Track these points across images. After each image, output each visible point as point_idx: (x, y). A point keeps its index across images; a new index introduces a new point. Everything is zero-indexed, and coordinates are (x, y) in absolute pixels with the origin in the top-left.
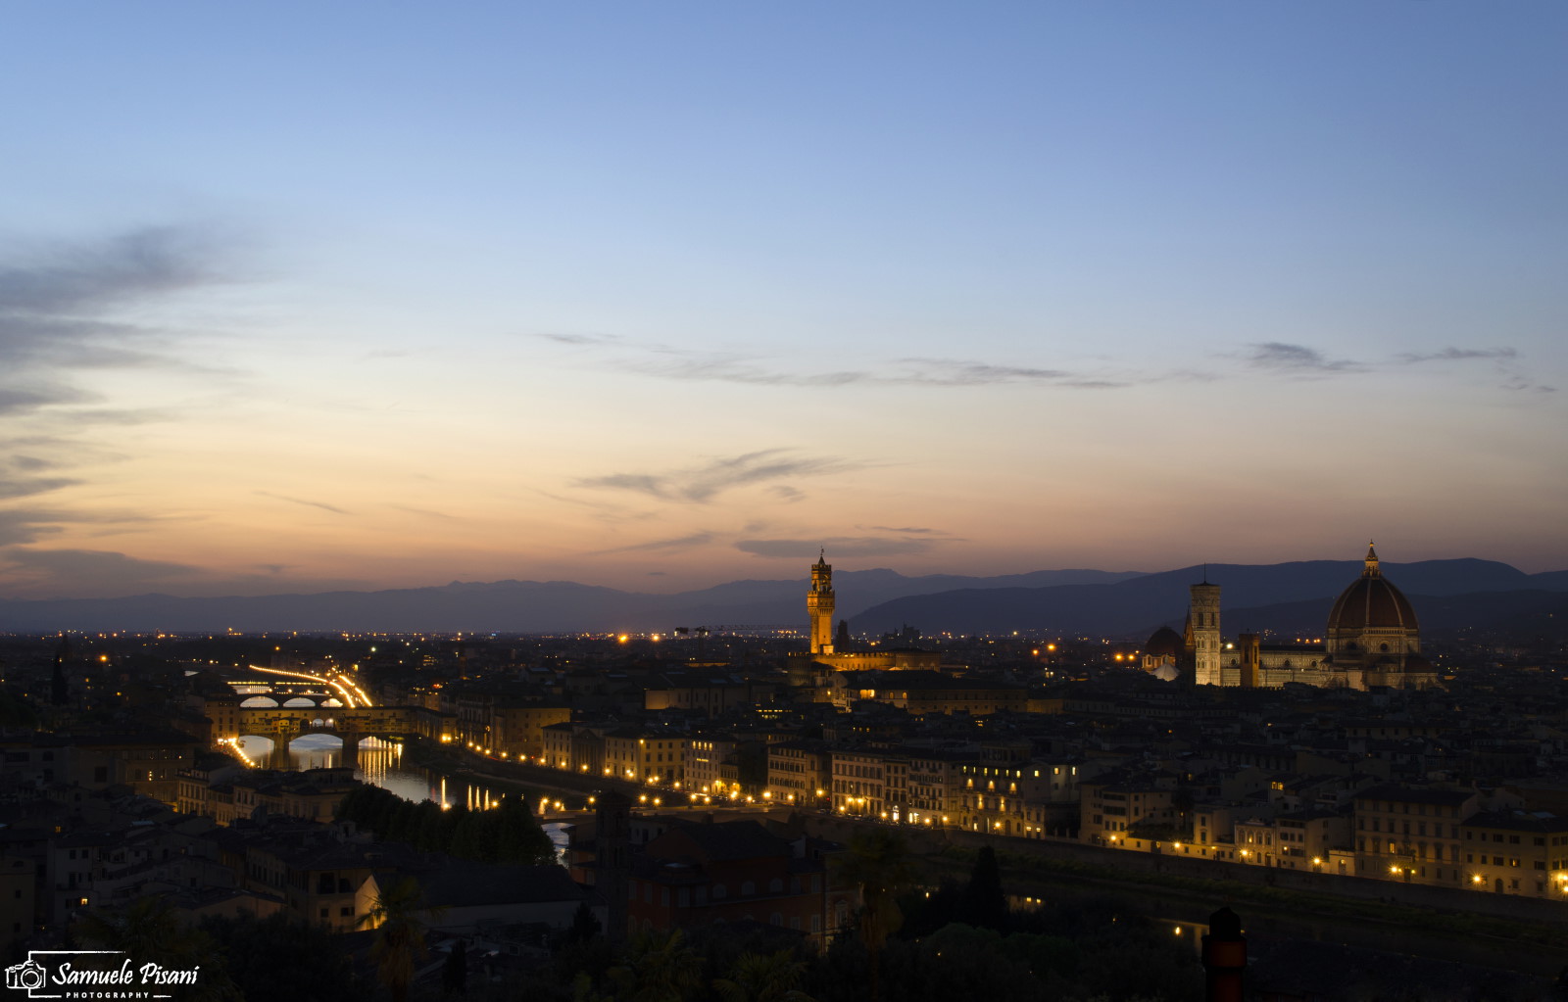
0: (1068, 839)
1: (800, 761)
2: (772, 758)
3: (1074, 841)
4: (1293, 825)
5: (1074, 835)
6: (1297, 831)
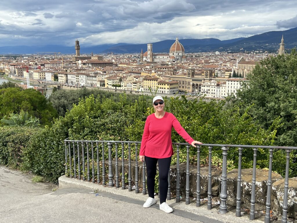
0: (103, 87)
1: (63, 75)
2: (59, 75)
3: (104, 87)
4: (135, 84)
5: (104, 86)
6: (136, 85)
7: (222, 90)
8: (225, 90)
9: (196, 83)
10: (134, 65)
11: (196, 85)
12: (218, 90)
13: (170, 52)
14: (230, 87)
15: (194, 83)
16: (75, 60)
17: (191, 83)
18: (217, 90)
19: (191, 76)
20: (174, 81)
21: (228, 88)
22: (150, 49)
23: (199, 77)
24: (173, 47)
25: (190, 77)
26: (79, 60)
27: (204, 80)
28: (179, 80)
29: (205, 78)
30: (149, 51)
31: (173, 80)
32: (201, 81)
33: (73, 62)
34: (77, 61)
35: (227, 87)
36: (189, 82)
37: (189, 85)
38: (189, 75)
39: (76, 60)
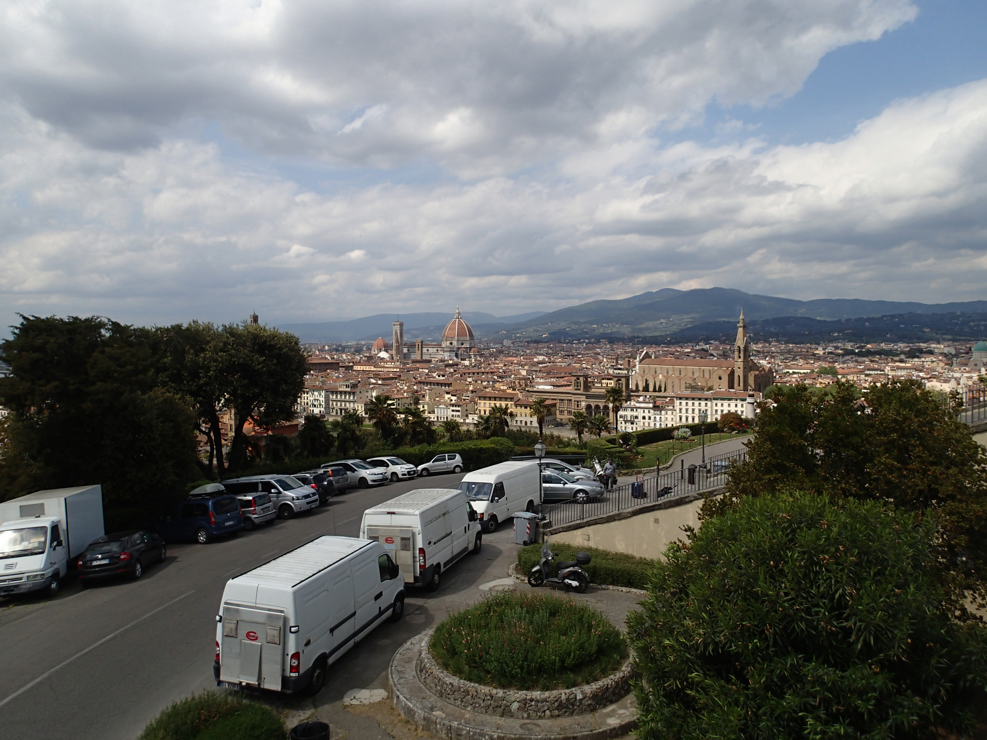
6: (457, 408)
7: (666, 416)
8: (673, 416)
9: (595, 404)
11: (595, 407)
12: (658, 417)
13: (444, 339)
14: (684, 411)
15: (592, 404)
17: (583, 404)
18: (655, 417)
19: (582, 388)
21: (680, 412)
22: (398, 331)
24: (450, 329)
25: (580, 390)
35: (678, 411)
36: (578, 402)
37: (578, 407)
38: (578, 386)
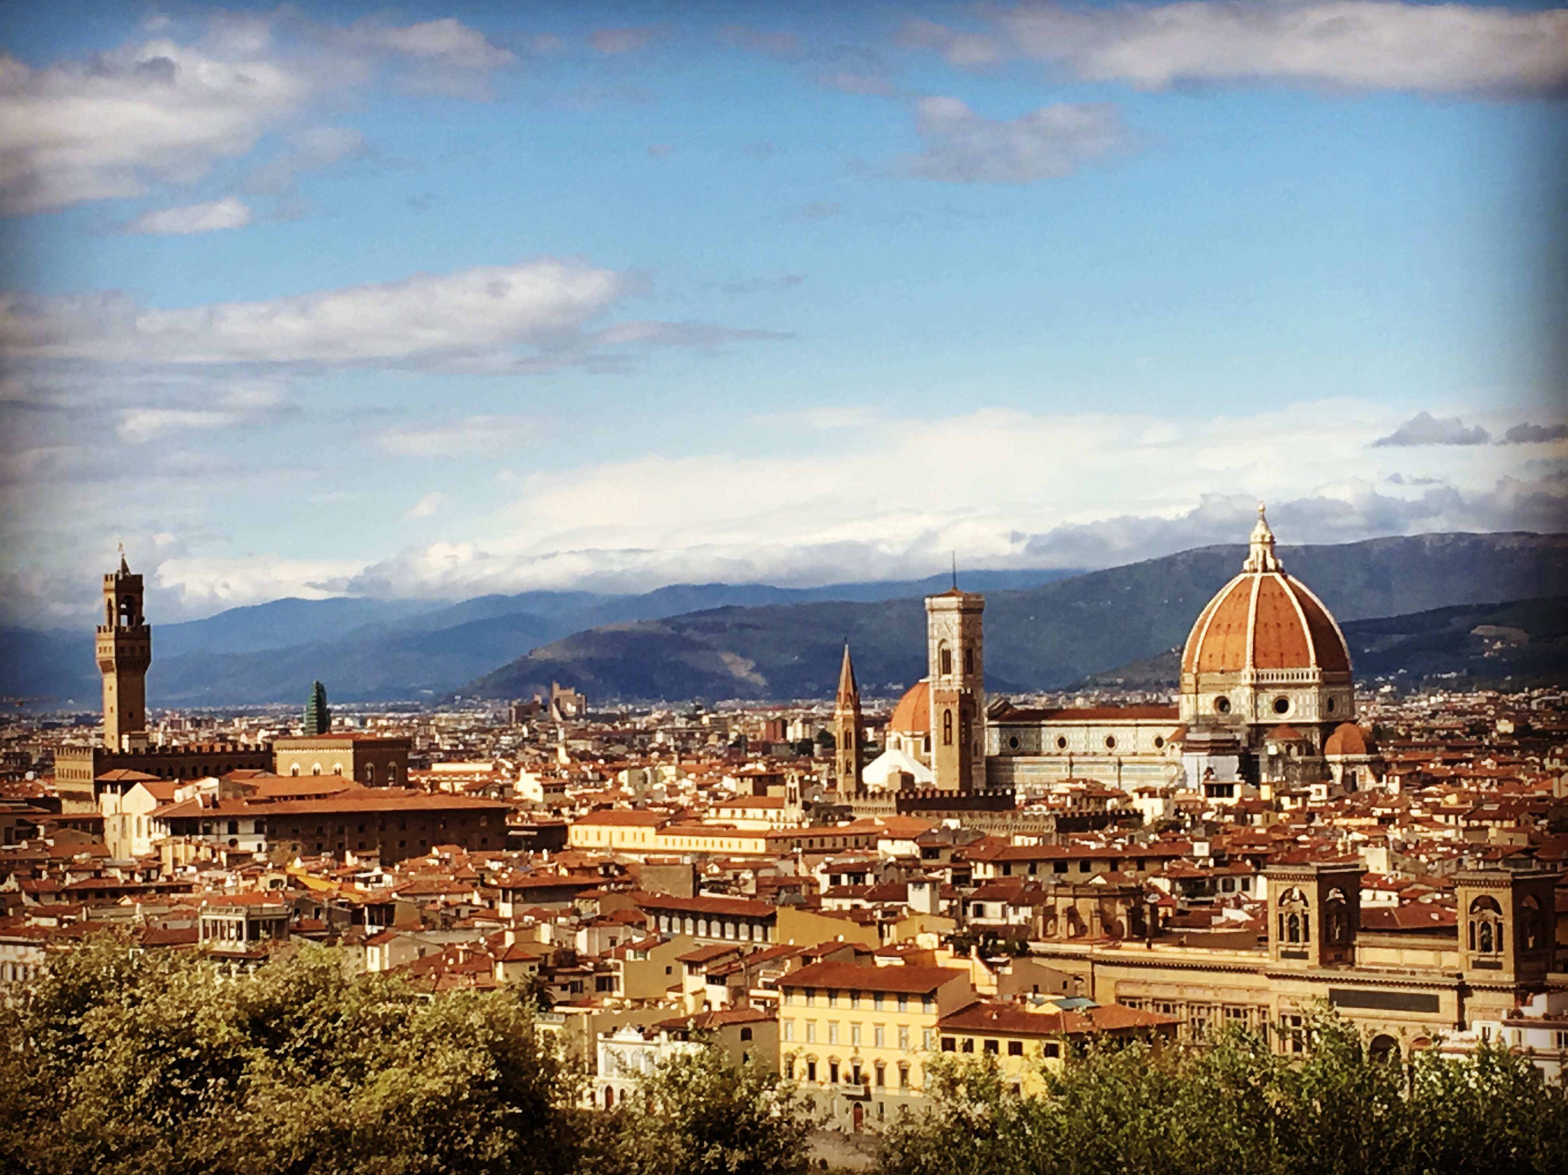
10: (742, 826)
13: (1188, 679)
16: (91, 789)
19: (1313, 947)
20: (1133, 1002)
22: (955, 645)
23: (1410, 957)
24: (1216, 626)
26: (127, 786)
27: (1463, 991)
28: (1191, 994)
29: (1473, 977)
30: (947, 668)
31: (1125, 991)
32: (1432, 1004)
33: (69, 808)
34: (108, 799)
36: (1295, 1019)
38: (1294, 938)
39: (100, 787)
